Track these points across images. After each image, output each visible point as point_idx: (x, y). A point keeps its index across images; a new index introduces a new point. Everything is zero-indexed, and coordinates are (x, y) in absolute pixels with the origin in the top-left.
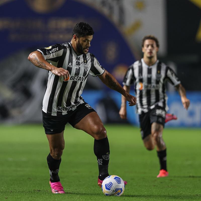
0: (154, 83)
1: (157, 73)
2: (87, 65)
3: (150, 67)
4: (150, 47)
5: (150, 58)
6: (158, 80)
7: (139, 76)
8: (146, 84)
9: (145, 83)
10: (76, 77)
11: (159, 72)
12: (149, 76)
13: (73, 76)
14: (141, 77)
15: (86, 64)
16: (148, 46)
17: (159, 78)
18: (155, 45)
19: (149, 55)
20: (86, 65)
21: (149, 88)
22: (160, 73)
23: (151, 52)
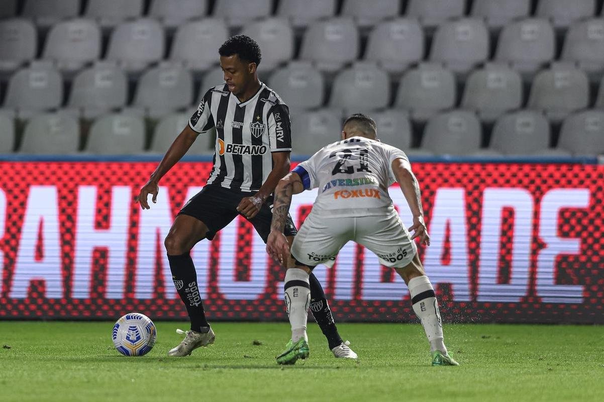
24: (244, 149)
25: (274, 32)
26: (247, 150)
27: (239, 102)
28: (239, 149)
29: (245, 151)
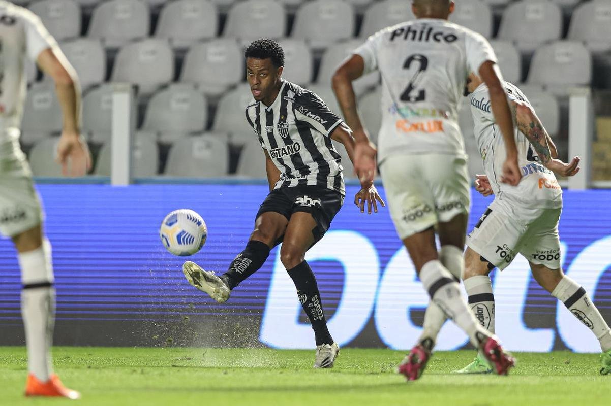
24: (280, 151)
25: (153, 53)
26: (284, 152)
27: (267, 108)
28: (276, 153)
29: (283, 154)
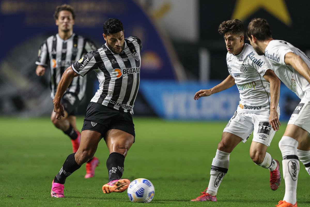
0: (68, 59)
1: (73, 47)
2: (137, 54)
3: (65, 42)
4: (66, 20)
5: (66, 31)
6: (75, 55)
7: (52, 51)
8: (60, 61)
9: (59, 59)
10: (129, 69)
11: (75, 46)
12: (64, 51)
13: (125, 70)
14: (55, 53)
15: (135, 53)
16: (63, 18)
17: (75, 53)
18: (71, 17)
19: (64, 28)
20: (135, 55)
21: (63, 65)
22: (77, 47)
23: (67, 25)
